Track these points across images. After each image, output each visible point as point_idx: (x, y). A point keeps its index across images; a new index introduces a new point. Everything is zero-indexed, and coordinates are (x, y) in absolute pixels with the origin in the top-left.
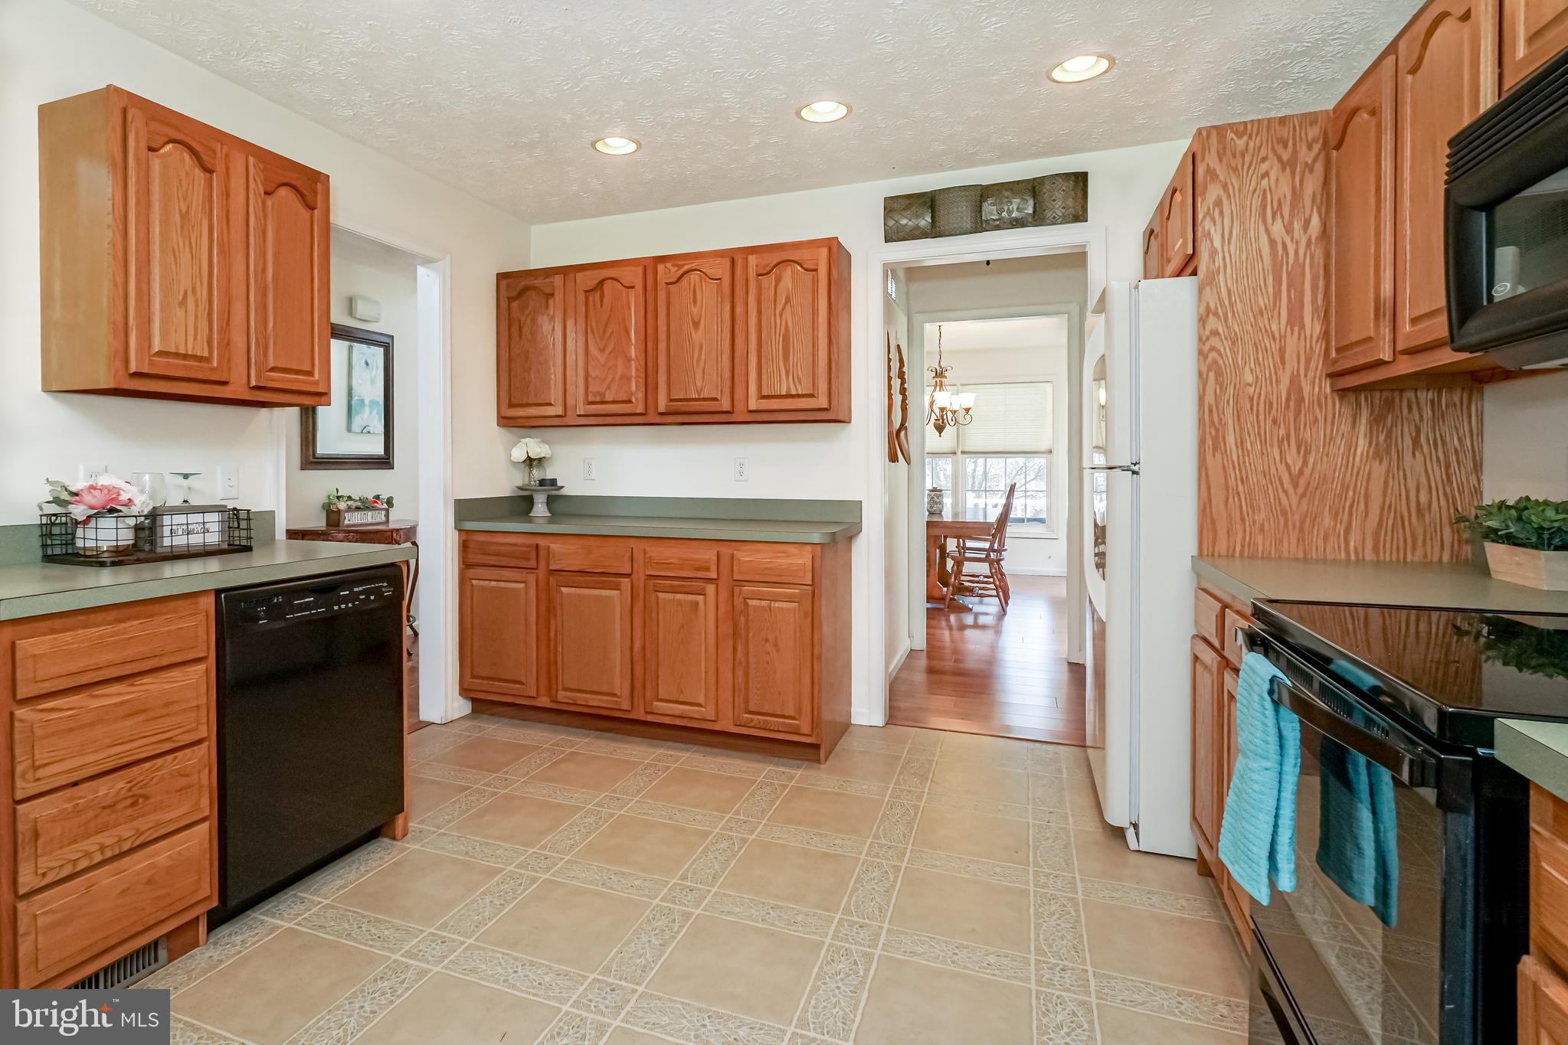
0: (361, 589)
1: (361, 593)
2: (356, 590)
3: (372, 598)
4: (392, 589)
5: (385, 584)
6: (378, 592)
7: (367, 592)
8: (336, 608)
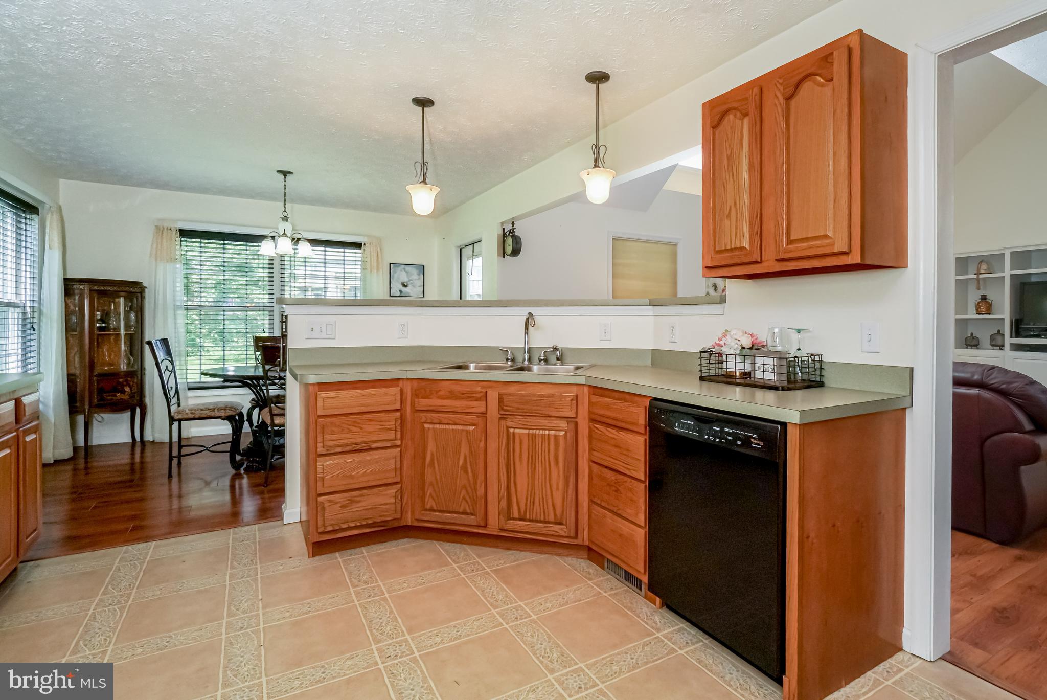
0: (730, 431)
1: (729, 434)
2: (726, 429)
3: (739, 443)
4: (762, 444)
5: (755, 436)
6: (747, 442)
7: (736, 437)
8: (706, 437)
